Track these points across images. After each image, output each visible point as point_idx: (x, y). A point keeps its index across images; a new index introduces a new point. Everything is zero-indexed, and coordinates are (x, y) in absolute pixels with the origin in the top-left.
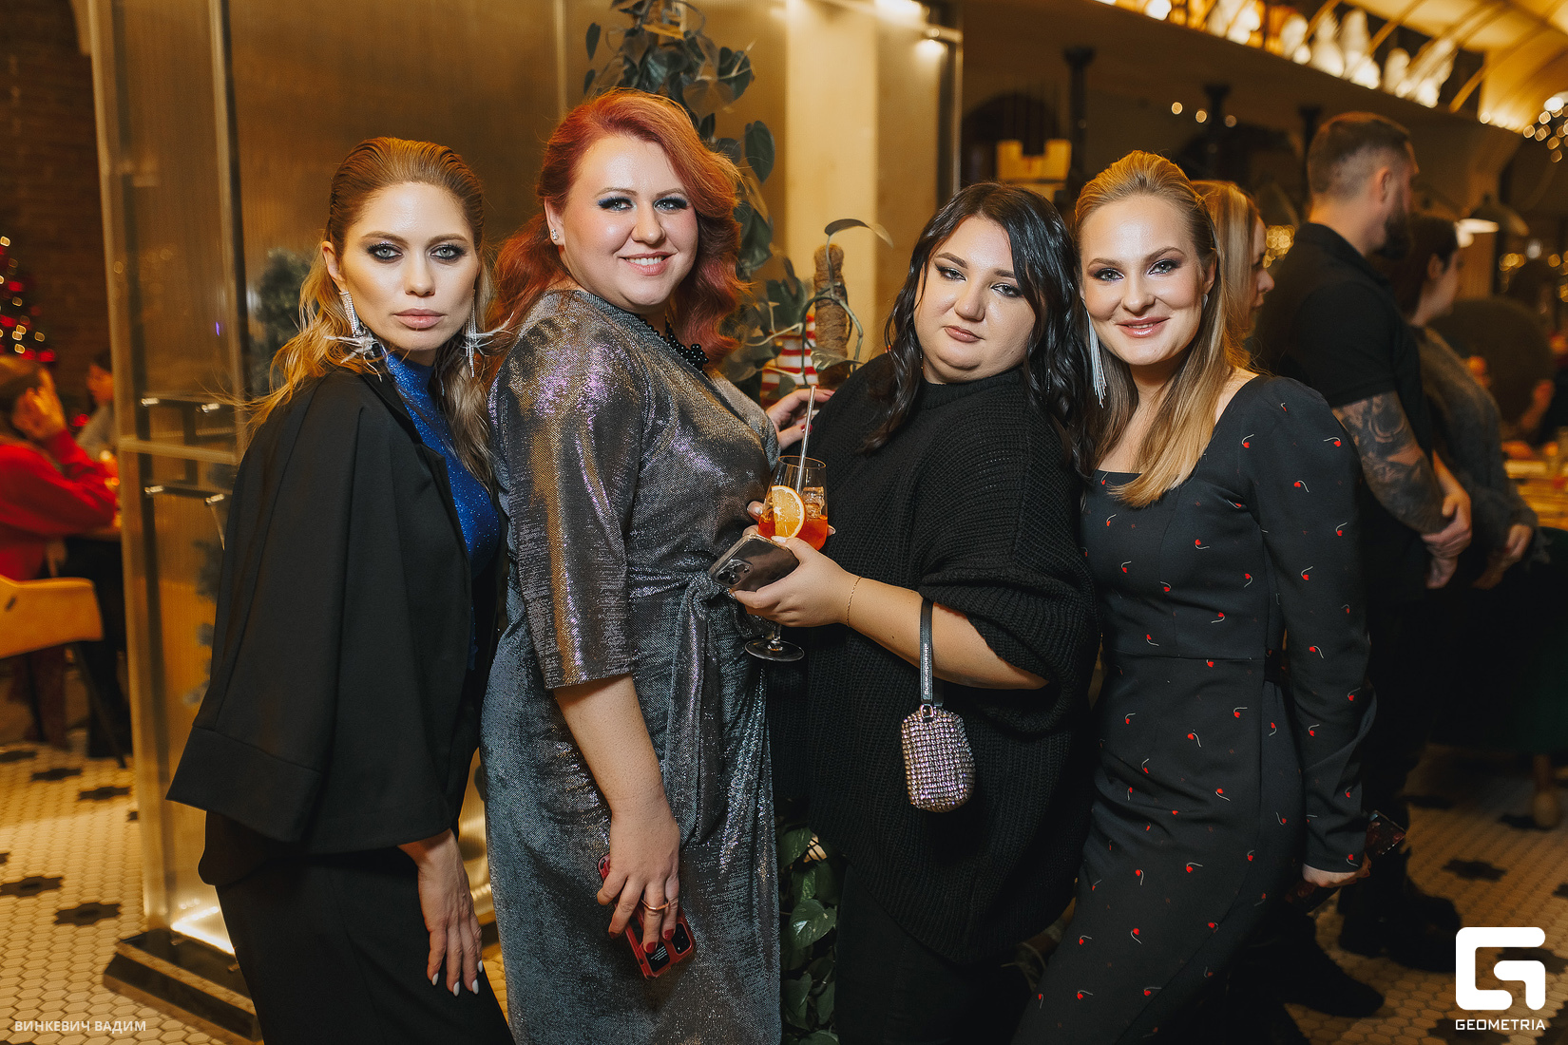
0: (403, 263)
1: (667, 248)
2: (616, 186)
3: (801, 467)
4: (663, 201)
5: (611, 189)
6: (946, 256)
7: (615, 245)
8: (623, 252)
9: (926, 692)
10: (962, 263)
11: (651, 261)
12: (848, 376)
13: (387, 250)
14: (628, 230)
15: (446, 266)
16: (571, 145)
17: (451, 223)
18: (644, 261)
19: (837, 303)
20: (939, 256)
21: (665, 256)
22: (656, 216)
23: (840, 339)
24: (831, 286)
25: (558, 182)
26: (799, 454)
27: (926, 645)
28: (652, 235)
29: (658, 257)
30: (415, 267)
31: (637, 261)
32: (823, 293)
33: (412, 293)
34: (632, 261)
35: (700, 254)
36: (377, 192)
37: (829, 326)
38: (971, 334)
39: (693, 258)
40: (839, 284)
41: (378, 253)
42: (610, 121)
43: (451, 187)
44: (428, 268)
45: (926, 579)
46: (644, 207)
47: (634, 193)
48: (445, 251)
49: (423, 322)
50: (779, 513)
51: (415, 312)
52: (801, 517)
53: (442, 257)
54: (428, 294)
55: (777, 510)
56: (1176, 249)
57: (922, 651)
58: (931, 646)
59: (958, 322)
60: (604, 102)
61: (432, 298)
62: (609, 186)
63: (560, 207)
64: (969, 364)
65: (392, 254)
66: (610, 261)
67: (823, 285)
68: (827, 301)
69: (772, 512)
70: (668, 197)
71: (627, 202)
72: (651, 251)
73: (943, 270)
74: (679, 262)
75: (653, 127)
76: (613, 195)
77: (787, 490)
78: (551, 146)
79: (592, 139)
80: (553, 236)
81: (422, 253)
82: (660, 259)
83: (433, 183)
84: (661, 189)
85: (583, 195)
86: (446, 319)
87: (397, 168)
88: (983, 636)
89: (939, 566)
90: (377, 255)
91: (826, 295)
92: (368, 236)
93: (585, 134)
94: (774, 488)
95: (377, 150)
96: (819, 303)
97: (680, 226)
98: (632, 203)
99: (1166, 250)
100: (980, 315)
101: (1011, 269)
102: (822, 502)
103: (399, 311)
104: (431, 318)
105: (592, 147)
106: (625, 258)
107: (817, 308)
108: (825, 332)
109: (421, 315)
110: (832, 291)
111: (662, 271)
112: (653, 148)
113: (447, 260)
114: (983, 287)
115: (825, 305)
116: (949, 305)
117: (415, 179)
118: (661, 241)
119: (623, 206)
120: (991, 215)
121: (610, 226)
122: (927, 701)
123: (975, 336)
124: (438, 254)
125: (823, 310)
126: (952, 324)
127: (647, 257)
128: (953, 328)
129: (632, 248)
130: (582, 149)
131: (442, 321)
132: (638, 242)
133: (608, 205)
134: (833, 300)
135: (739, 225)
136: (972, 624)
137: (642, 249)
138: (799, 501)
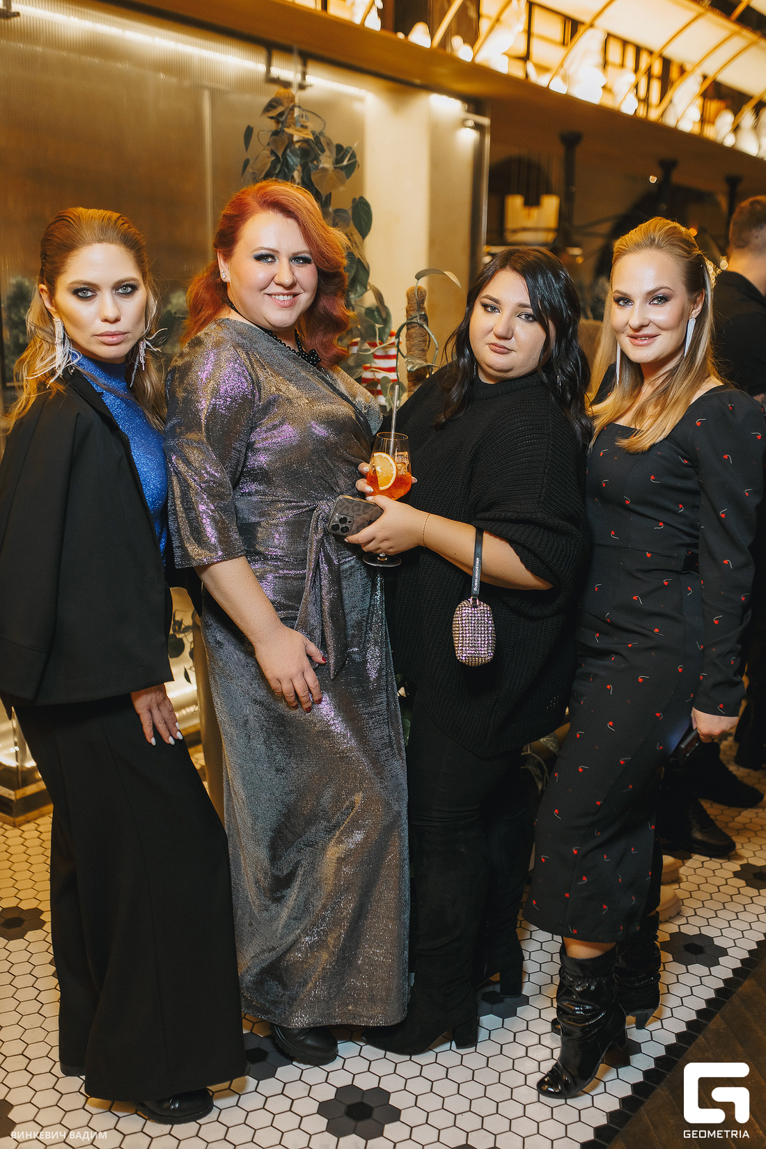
0: (97, 300)
1: (297, 289)
2: (266, 246)
3: (392, 440)
4: (296, 258)
5: (262, 248)
6: (487, 297)
7: (263, 286)
8: (266, 291)
9: (475, 589)
10: (496, 301)
11: (286, 298)
12: (428, 376)
13: (85, 291)
14: (272, 277)
15: (127, 300)
16: (237, 216)
17: (127, 270)
18: (281, 298)
19: (421, 326)
20: (483, 297)
21: (295, 295)
22: (291, 268)
23: (423, 350)
24: (417, 314)
25: (227, 240)
26: (390, 431)
27: (478, 559)
28: (287, 280)
29: (290, 295)
30: (107, 303)
31: (277, 297)
32: (412, 319)
33: (106, 320)
34: (273, 297)
35: (318, 293)
36: (75, 252)
37: (416, 341)
38: (505, 348)
39: (314, 297)
40: (423, 313)
41: (80, 294)
42: (264, 202)
43: (125, 244)
44: (116, 304)
45: (480, 515)
46: (283, 263)
47: (277, 252)
48: (125, 288)
49: (115, 339)
50: (380, 471)
51: (109, 334)
52: (394, 472)
53: (124, 294)
54: (117, 320)
55: (378, 469)
56: (668, 288)
57: (475, 564)
58: (481, 559)
59: (495, 340)
60: (261, 188)
61: (119, 322)
62: (262, 246)
63: (228, 256)
64: (506, 368)
65: (90, 294)
66: (260, 296)
67: (413, 314)
68: (415, 325)
69: (375, 470)
70: (300, 255)
71: (272, 257)
72: (286, 292)
73: (485, 306)
74: (304, 299)
75: (292, 208)
76: (264, 252)
77: (384, 455)
78: (224, 216)
79: (252, 214)
80: (223, 276)
81: (110, 293)
82: (291, 297)
83: (112, 243)
84: (296, 250)
85: (243, 251)
86: (130, 335)
87: (87, 234)
88: (518, 555)
89: (488, 509)
90: (79, 296)
91: (414, 320)
92: (72, 283)
93: (247, 210)
94: (376, 454)
95: (71, 221)
96: (409, 326)
97: (306, 275)
98: (276, 258)
99: (661, 288)
100: (509, 336)
101: (528, 302)
102: (407, 462)
103: (98, 333)
104: (119, 336)
105: (251, 219)
106: (268, 294)
107: (408, 329)
108: (413, 345)
109: (113, 335)
110: (418, 318)
111: (292, 305)
112: (291, 222)
113: (127, 295)
114: (511, 316)
115: (413, 327)
116: (490, 329)
117: (100, 241)
118: (293, 285)
119: (270, 260)
120: (514, 269)
121: (261, 272)
122: (475, 595)
123: (508, 349)
124: (120, 291)
125: (412, 331)
126: (493, 342)
127: (284, 295)
128: (493, 344)
129: (274, 289)
130: (245, 219)
131: (127, 337)
132: (277, 284)
133: (260, 258)
134: (419, 324)
135: (347, 274)
136: (511, 547)
137: (280, 290)
138: (392, 461)
